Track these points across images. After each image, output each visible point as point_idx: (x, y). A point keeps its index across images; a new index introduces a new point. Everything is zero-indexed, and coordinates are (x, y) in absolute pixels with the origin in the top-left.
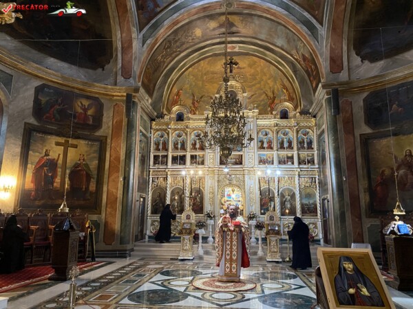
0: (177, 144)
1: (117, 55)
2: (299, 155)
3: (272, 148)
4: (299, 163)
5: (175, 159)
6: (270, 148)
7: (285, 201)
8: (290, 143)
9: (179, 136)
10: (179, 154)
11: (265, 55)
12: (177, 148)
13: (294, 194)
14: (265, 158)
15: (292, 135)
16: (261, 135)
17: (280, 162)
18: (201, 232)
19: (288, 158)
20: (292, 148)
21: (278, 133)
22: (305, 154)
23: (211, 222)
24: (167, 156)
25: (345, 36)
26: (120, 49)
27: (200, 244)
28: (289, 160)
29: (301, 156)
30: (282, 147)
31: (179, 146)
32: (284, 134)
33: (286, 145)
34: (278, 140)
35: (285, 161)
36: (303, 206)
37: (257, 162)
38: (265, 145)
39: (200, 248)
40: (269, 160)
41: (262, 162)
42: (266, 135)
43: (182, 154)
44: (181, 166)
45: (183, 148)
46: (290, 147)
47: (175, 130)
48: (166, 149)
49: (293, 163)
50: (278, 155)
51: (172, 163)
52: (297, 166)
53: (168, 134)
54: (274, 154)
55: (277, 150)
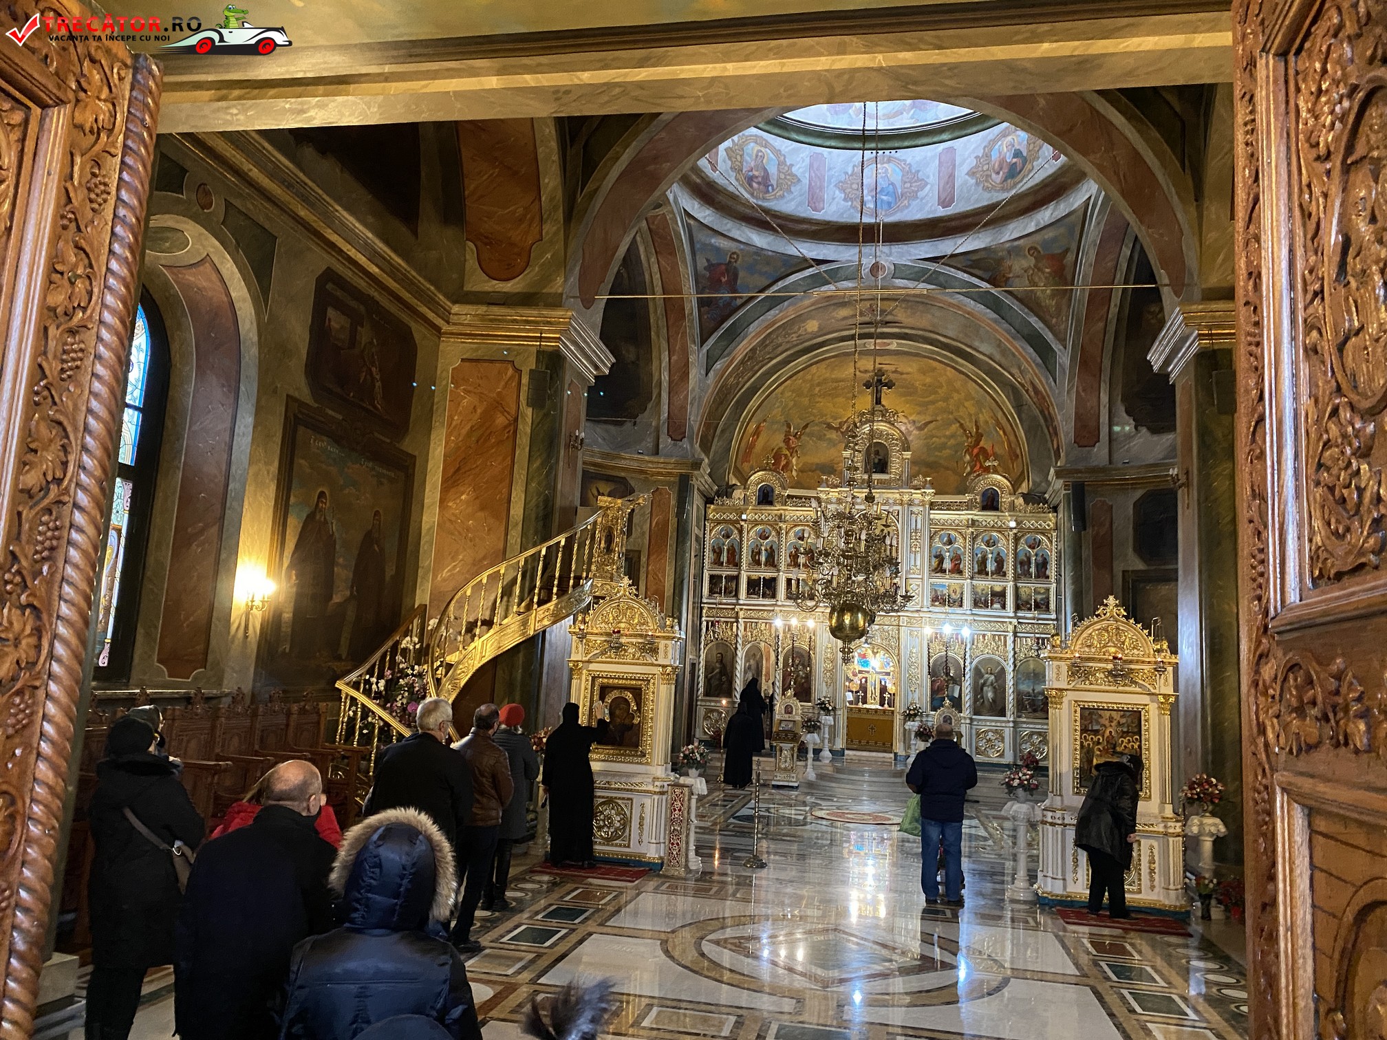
0: (759, 553)
1: (659, 395)
2: (1017, 589)
3: (960, 572)
4: (1018, 608)
5: (753, 586)
6: (957, 570)
7: (984, 685)
8: (1000, 562)
9: (764, 536)
10: (762, 575)
11: (957, 363)
12: (758, 563)
13: (1003, 671)
14: (945, 592)
15: (1005, 546)
16: (938, 544)
17: (976, 604)
18: (811, 739)
19: (994, 594)
20: (1004, 575)
21: (974, 539)
22: (1029, 587)
23: (827, 720)
24: (736, 578)
25: (1106, 376)
26: (665, 384)
27: (810, 761)
28: (995, 599)
29: (1022, 591)
30: (982, 571)
31: (763, 559)
32: (988, 544)
33: (991, 566)
34: (974, 555)
35: (986, 601)
36: (1019, 697)
37: (927, 601)
38: (947, 565)
39: (810, 769)
40: (953, 596)
41: (939, 599)
42: (950, 542)
43: (768, 575)
44: (767, 602)
45: (772, 562)
46: (1000, 571)
47: (756, 523)
48: (734, 561)
49: (1004, 607)
50: (973, 587)
51: (748, 593)
52: (1012, 614)
53: (741, 531)
54: (965, 585)
55: (972, 578)
